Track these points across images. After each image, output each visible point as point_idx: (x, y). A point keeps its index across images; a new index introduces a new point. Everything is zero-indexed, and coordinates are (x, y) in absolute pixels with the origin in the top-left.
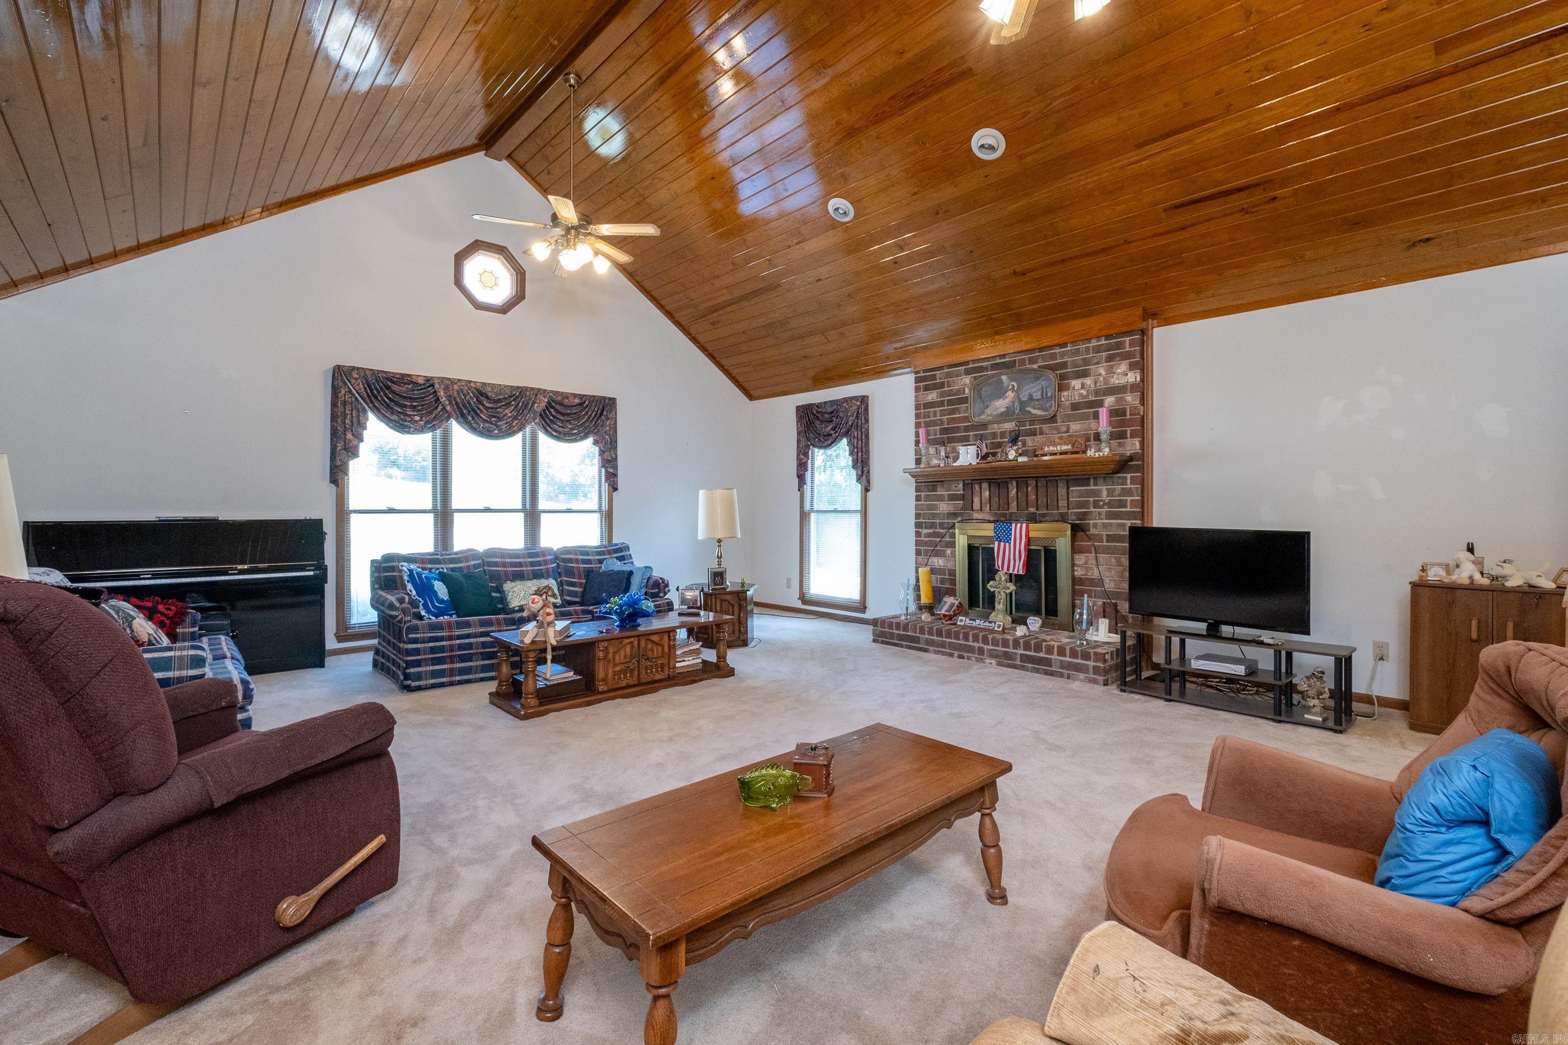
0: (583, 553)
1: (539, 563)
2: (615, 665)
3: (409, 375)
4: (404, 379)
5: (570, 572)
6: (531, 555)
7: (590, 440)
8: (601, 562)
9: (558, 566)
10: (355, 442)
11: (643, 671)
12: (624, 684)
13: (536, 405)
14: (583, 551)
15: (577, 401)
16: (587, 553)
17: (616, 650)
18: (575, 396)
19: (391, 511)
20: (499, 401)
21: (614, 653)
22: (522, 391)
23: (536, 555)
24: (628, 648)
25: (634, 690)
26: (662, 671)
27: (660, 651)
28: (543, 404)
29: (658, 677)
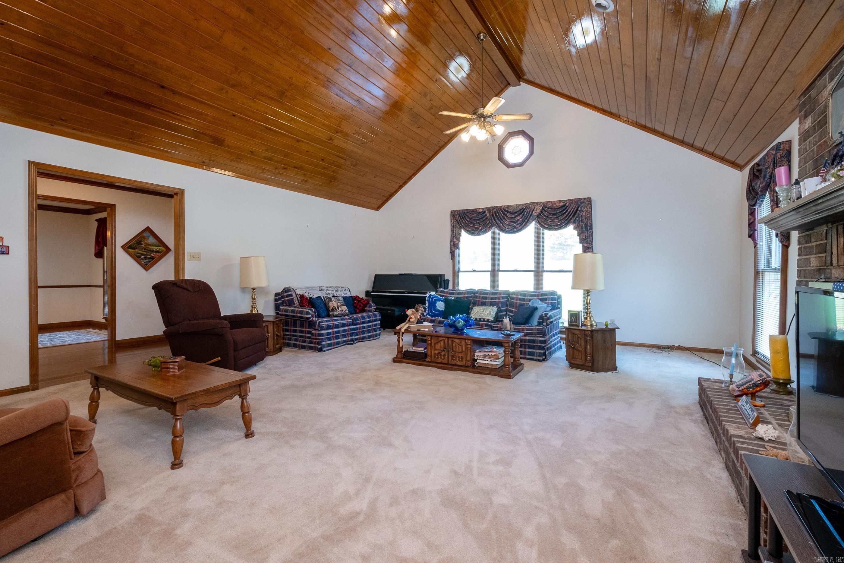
0: (521, 295)
1: (495, 298)
2: (435, 349)
3: (476, 209)
4: (474, 211)
5: (512, 305)
6: (493, 294)
7: (571, 227)
8: (530, 300)
9: (508, 301)
10: (457, 242)
11: (450, 358)
12: (440, 361)
13: (534, 212)
14: (524, 294)
15: (562, 204)
16: (525, 295)
17: (436, 342)
18: (560, 202)
19: (474, 271)
20: (515, 213)
21: (435, 344)
22: (527, 205)
23: (496, 294)
24: (442, 343)
25: (442, 365)
26: (462, 360)
27: (460, 349)
28: (539, 211)
29: (459, 363)
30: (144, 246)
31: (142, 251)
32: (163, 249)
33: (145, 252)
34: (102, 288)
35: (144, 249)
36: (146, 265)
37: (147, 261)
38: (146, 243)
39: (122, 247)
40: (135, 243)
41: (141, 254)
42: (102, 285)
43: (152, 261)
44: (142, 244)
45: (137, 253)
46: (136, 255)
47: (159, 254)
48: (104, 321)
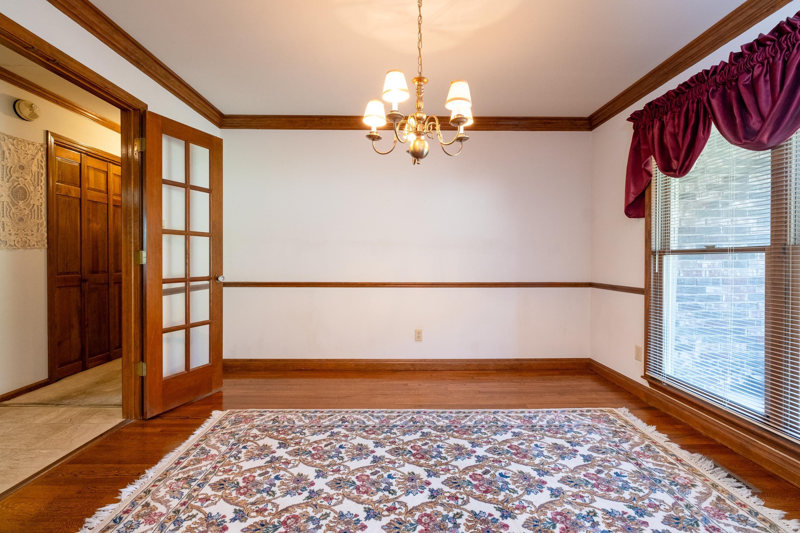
34: (641, 296)
48: (645, 383)
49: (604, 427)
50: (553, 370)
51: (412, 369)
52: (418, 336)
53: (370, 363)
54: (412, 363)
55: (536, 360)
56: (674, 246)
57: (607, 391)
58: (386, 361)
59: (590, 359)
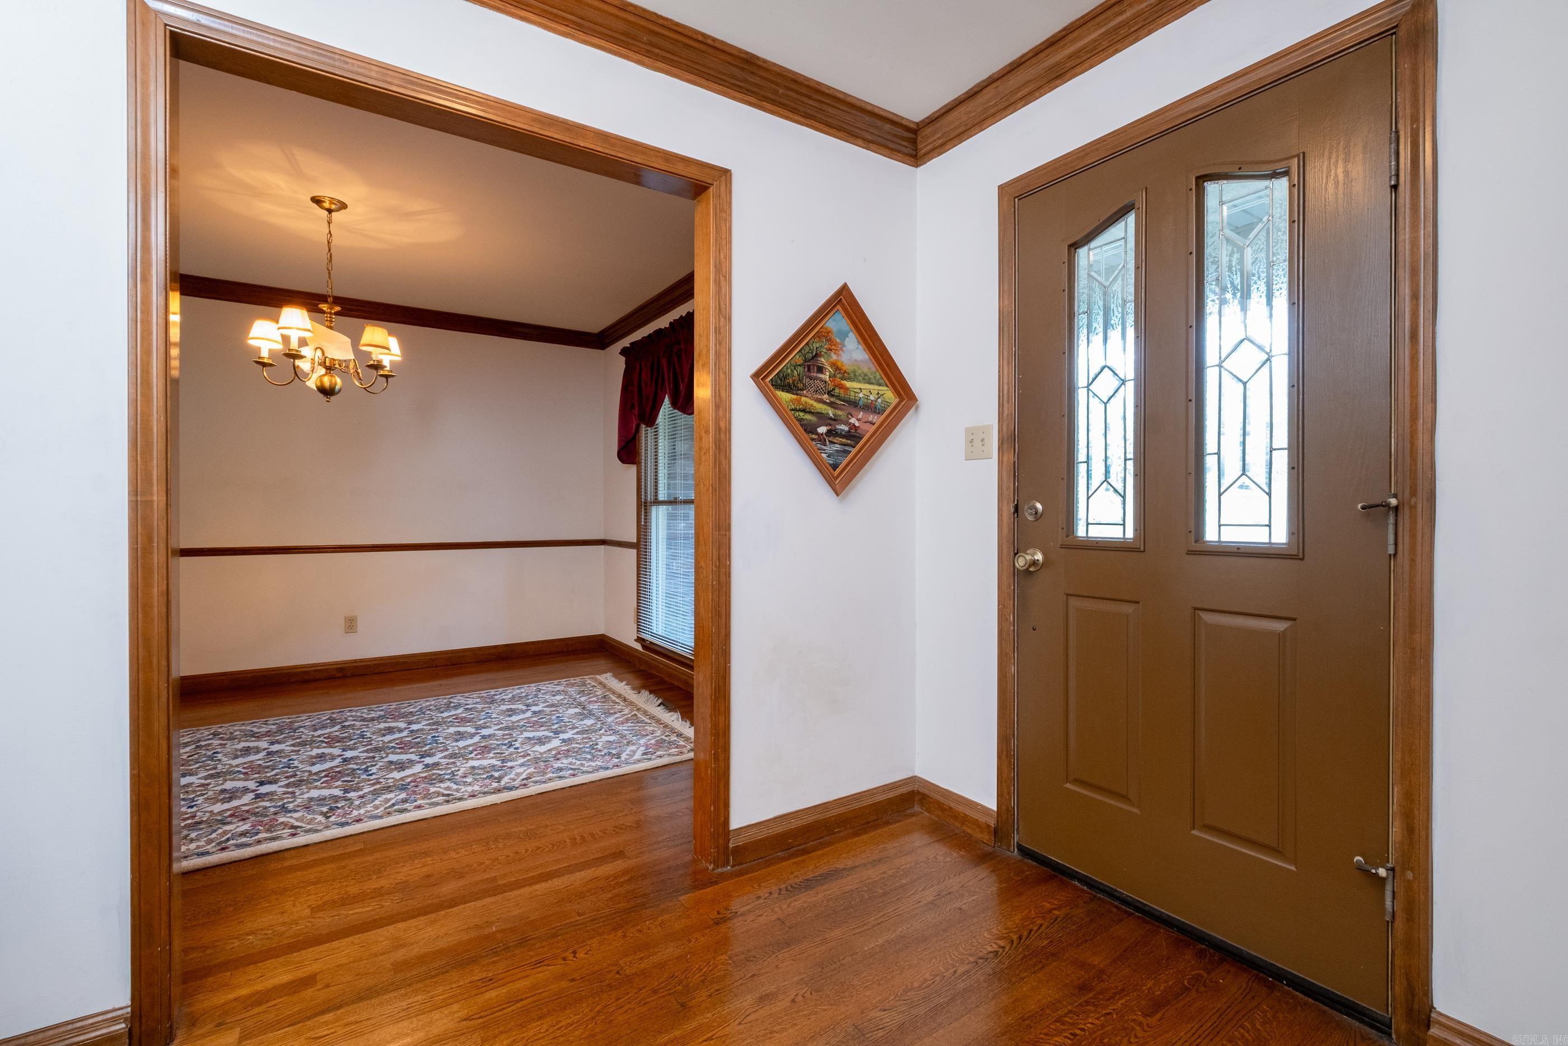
30: (826, 377)
31: (821, 401)
32: (890, 396)
33: (831, 405)
34: (635, 551)
35: (830, 393)
36: (835, 467)
37: (837, 447)
38: (834, 365)
39: (758, 376)
40: (799, 360)
41: (818, 414)
42: (635, 540)
43: (854, 451)
44: (821, 370)
45: (804, 411)
46: (800, 420)
47: (877, 419)
48: (638, 647)
49: (596, 707)
50: (556, 653)
51: (340, 675)
52: (351, 625)
53: (261, 674)
54: (340, 666)
55: (533, 643)
56: (661, 497)
57: (623, 673)
58: (291, 669)
59: (603, 635)
